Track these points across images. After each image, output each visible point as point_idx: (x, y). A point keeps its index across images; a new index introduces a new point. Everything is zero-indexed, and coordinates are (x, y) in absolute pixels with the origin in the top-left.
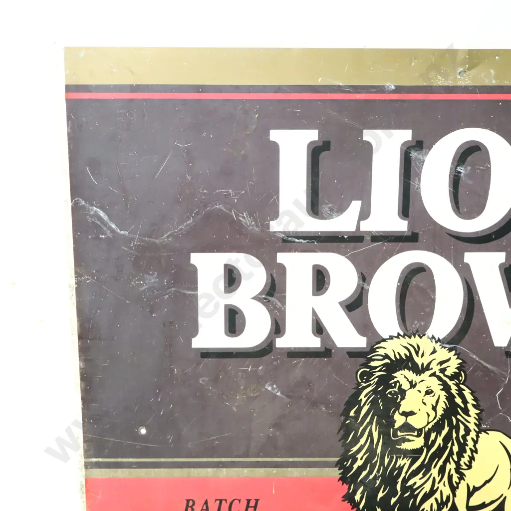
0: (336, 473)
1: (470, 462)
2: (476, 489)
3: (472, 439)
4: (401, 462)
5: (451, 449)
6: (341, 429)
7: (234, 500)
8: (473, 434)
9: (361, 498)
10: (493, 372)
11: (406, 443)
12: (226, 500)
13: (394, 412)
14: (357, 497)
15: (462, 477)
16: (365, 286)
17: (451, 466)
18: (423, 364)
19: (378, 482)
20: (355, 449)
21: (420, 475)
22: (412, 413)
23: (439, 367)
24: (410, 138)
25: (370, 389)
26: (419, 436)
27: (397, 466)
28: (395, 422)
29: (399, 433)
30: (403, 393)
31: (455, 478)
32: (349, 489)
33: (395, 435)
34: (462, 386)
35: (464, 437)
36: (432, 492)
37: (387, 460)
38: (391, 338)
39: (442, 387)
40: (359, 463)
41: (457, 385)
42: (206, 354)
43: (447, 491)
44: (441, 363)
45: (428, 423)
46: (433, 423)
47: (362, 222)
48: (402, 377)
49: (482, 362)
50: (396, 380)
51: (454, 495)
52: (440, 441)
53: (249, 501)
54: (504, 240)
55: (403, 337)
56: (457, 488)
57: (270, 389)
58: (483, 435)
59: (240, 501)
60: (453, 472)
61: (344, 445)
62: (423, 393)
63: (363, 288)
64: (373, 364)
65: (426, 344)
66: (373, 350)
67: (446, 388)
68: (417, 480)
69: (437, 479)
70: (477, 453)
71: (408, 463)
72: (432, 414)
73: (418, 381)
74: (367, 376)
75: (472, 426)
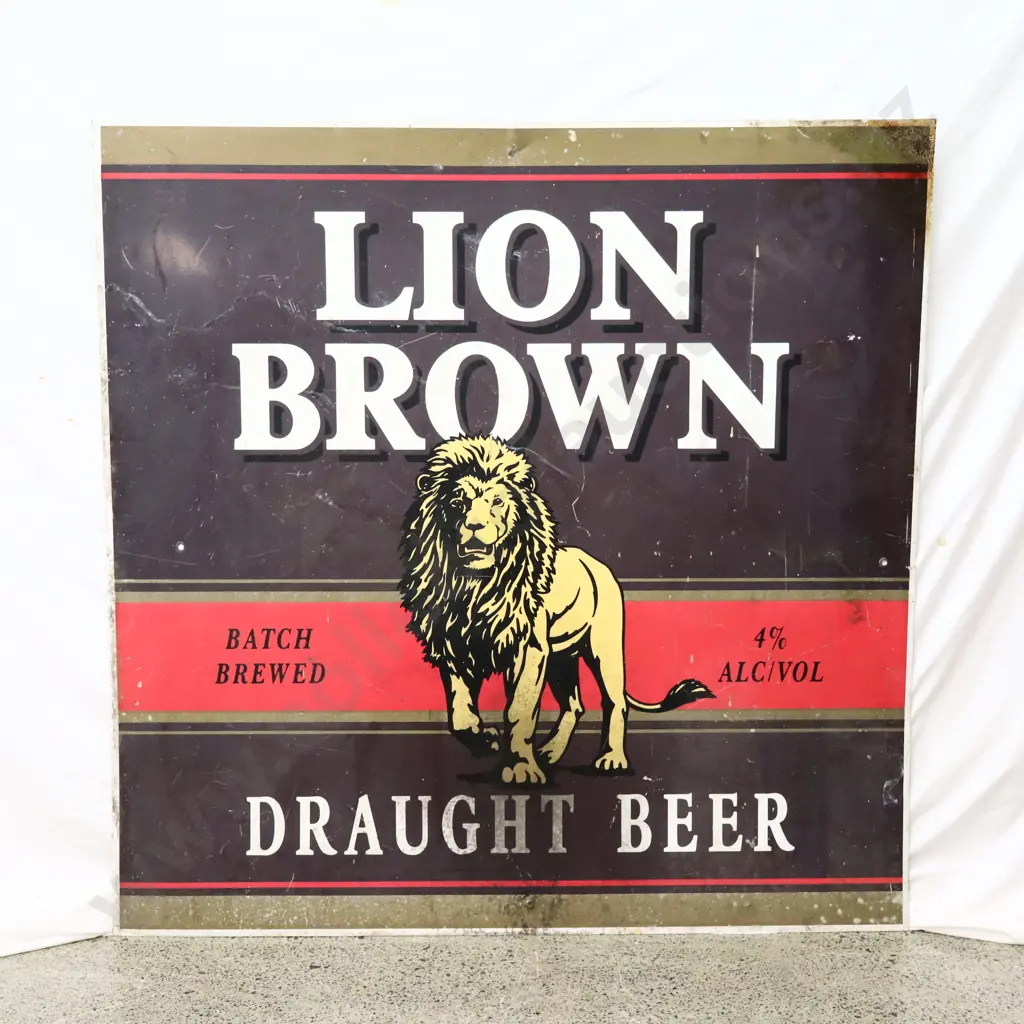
0: (397, 597)
1: (548, 584)
2: (557, 617)
3: (549, 557)
4: (470, 585)
5: (526, 570)
6: (401, 545)
7: (282, 631)
8: (549, 551)
9: (428, 628)
10: (565, 478)
11: (475, 562)
12: (274, 630)
13: (460, 526)
14: (423, 627)
15: (539, 602)
16: (422, 381)
17: (527, 589)
18: (488, 469)
19: (446, 609)
20: (418, 568)
21: (493, 600)
22: (480, 526)
23: (507, 473)
24: (462, 221)
25: (431, 498)
26: (488, 553)
27: (466, 589)
28: (461, 536)
29: (467, 550)
30: (468, 502)
31: (532, 604)
32: (413, 617)
33: (462, 552)
34: (533, 494)
35: (539, 554)
36: (507, 620)
37: (454, 583)
38: (453, 439)
39: (511, 496)
40: (424, 585)
41: (527, 493)
42: (251, 457)
43: (524, 619)
44: (509, 468)
45: (499, 538)
46: (503, 538)
47: (415, 311)
48: (467, 483)
49: (554, 467)
50: (460, 487)
51: (533, 625)
52: (512, 559)
53: (300, 631)
54: (568, 330)
55: (466, 438)
56: (536, 615)
57: (320, 497)
58: (560, 552)
59: (290, 631)
60: (529, 596)
61: (406, 563)
62: (491, 502)
63: (419, 383)
64: (434, 469)
65: (490, 446)
66: (434, 453)
67: (516, 497)
68: (489, 606)
69: (512, 606)
70: (555, 573)
71: (478, 585)
72: (502, 527)
73: (484, 489)
74: (428, 483)
75: (547, 542)
